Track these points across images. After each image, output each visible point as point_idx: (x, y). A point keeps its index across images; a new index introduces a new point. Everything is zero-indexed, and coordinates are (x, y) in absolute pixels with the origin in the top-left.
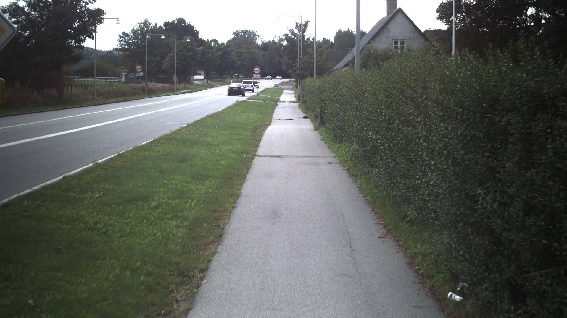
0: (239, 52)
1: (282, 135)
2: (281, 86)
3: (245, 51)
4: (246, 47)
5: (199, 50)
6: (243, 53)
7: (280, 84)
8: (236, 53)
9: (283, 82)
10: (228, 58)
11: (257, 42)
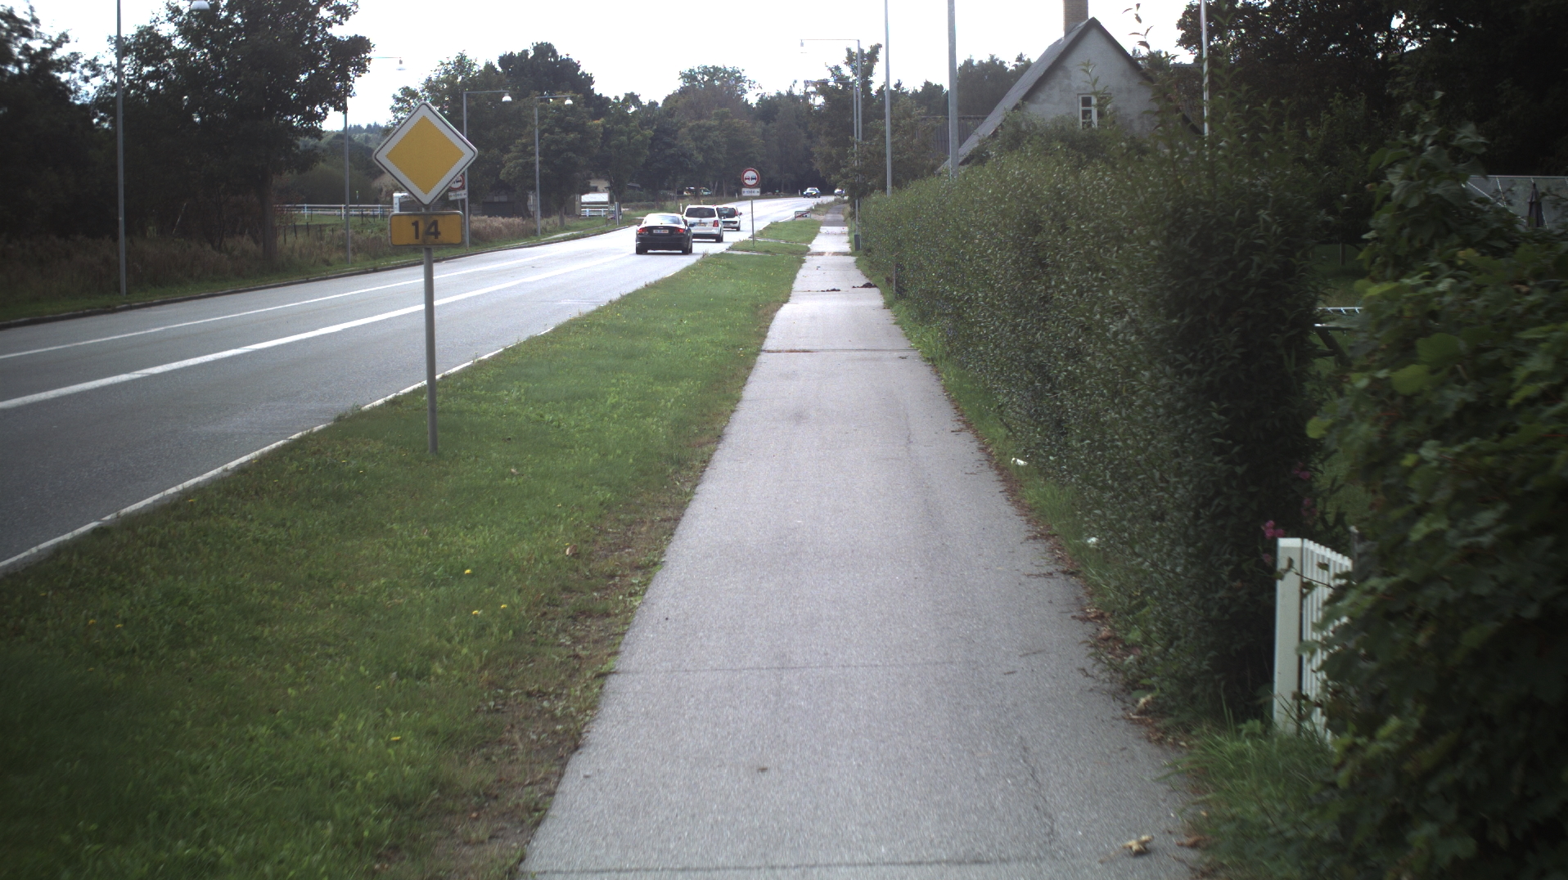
0: (699, 127)
1: (813, 318)
2: (813, 216)
3: (714, 123)
4: (716, 114)
5: (598, 126)
6: (709, 129)
7: (810, 211)
8: (691, 130)
9: (818, 206)
10: (670, 146)
11: (745, 96)
